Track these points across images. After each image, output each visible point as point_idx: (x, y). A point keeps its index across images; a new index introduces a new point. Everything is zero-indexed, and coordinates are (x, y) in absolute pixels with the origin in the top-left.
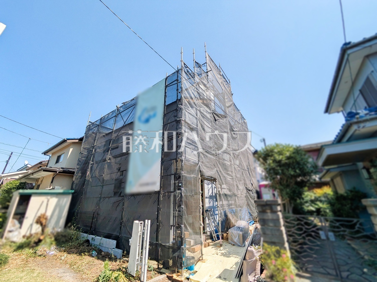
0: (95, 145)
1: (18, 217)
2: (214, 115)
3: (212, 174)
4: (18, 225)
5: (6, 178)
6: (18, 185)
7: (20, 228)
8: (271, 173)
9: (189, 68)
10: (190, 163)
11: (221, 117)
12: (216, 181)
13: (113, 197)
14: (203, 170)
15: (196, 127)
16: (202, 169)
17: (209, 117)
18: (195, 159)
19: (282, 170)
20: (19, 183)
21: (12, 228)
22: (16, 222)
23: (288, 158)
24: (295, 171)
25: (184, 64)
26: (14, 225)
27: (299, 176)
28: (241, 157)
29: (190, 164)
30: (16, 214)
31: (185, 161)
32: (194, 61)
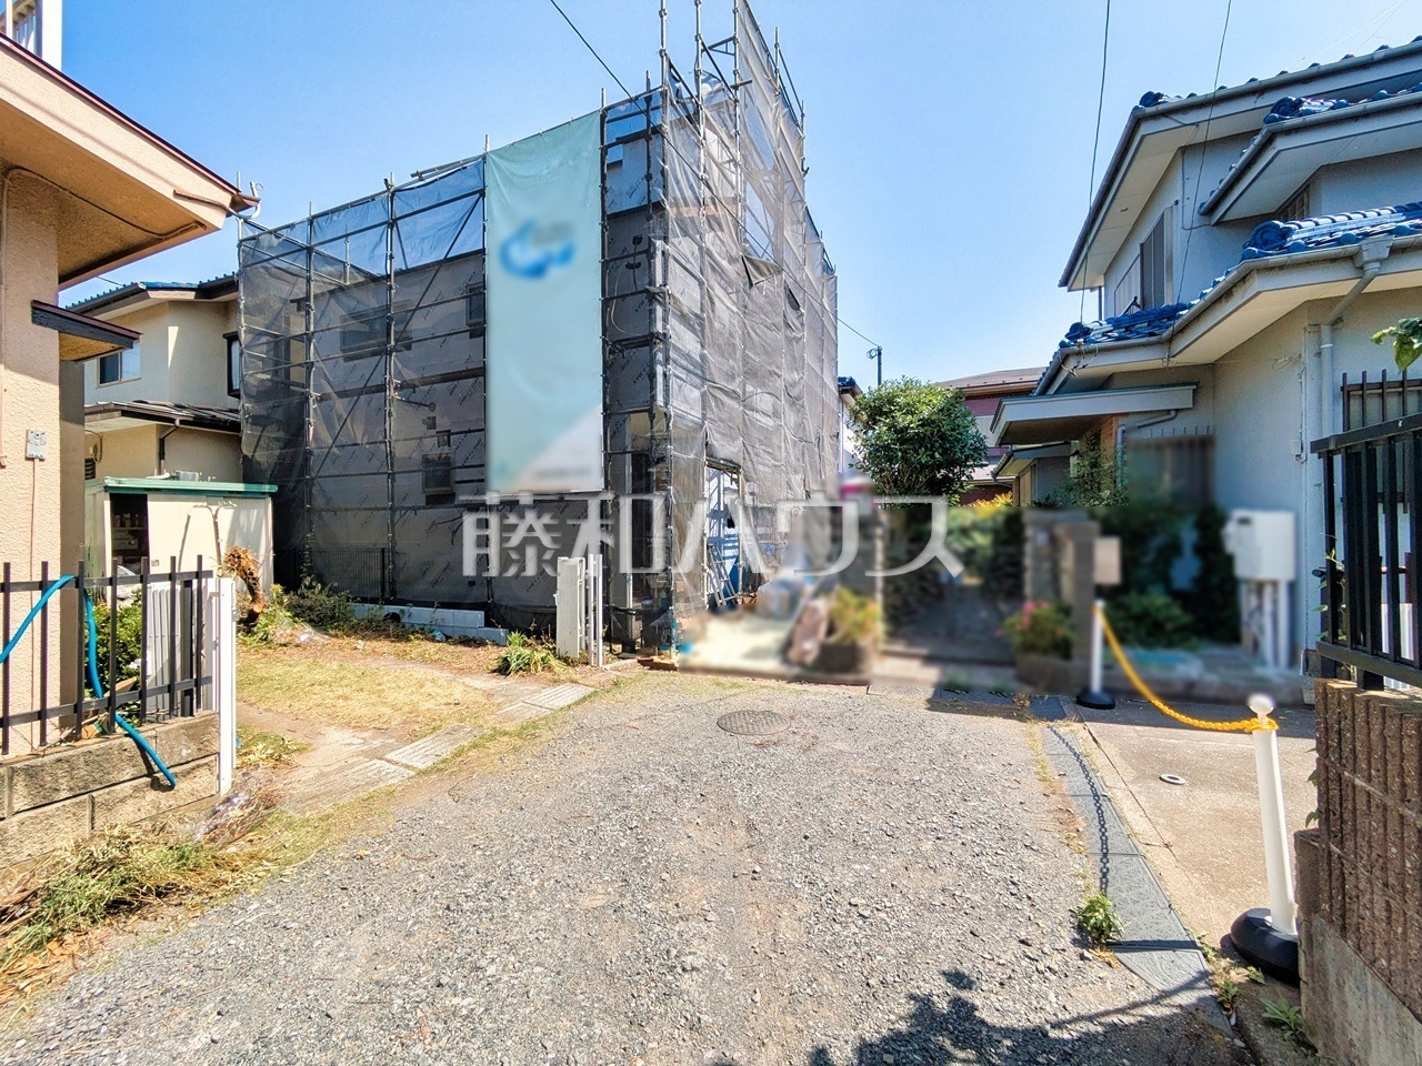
0: (312, 330)
2: (748, 265)
3: (732, 453)
8: (879, 455)
9: (683, 83)
10: (684, 422)
11: (766, 271)
12: (738, 473)
13: (423, 508)
14: (714, 442)
15: (699, 312)
16: (711, 440)
17: (733, 276)
18: (696, 414)
19: (905, 452)
23: (925, 423)
24: (932, 456)
25: (671, 66)
27: (940, 466)
28: (806, 404)
29: (687, 426)
31: (678, 419)
32: (697, 40)
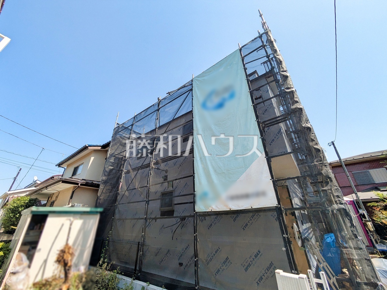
1: (27, 248)
4: (26, 262)
5: (12, 196)
6: (27, 203)
7: (29, 267)
13: (159, 218)
20: (28, 200)
21: (18, 268)
22: (24, 257)
26: (20, 263)
30: (24, 244)
